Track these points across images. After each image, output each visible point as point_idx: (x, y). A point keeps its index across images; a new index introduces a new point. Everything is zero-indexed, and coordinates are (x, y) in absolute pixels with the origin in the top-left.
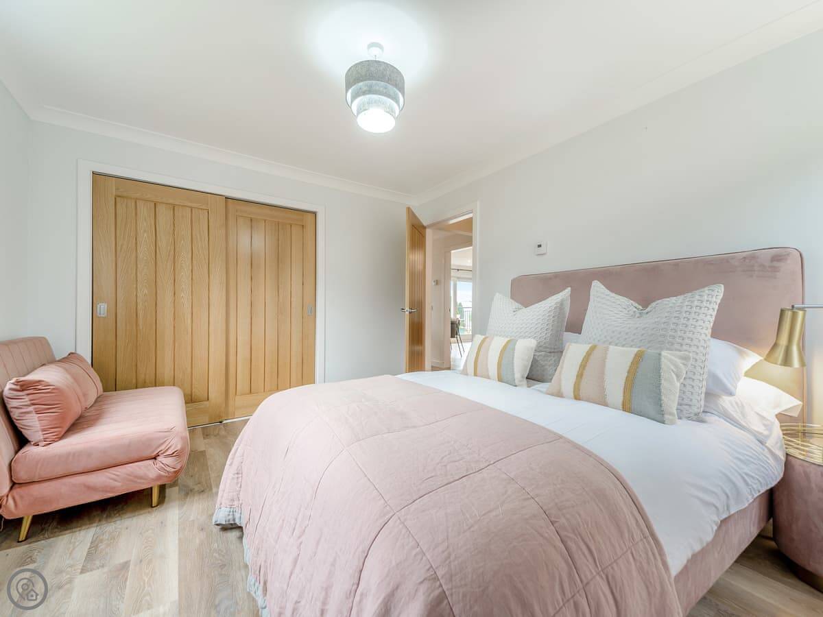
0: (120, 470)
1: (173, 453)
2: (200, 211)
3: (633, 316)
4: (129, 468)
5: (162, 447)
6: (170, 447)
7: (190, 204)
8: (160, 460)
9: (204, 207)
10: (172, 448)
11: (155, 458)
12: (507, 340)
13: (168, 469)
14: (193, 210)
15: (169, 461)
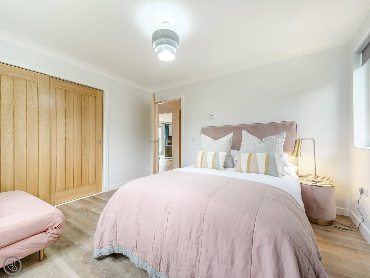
0: (24, 242)
1: (58, 226)
2: (32, 83)
3: (260, 143)
4: (30, 240)
5: (51, 224)
6: (55, 223)
7: (24, 78)
8: (49, 232)
9: (35, 80)
10: (57, 223)
11: (45, 231)
12: (214, 153)
13: (54, 236)
14: (27, 81)
15: (55, 231)
